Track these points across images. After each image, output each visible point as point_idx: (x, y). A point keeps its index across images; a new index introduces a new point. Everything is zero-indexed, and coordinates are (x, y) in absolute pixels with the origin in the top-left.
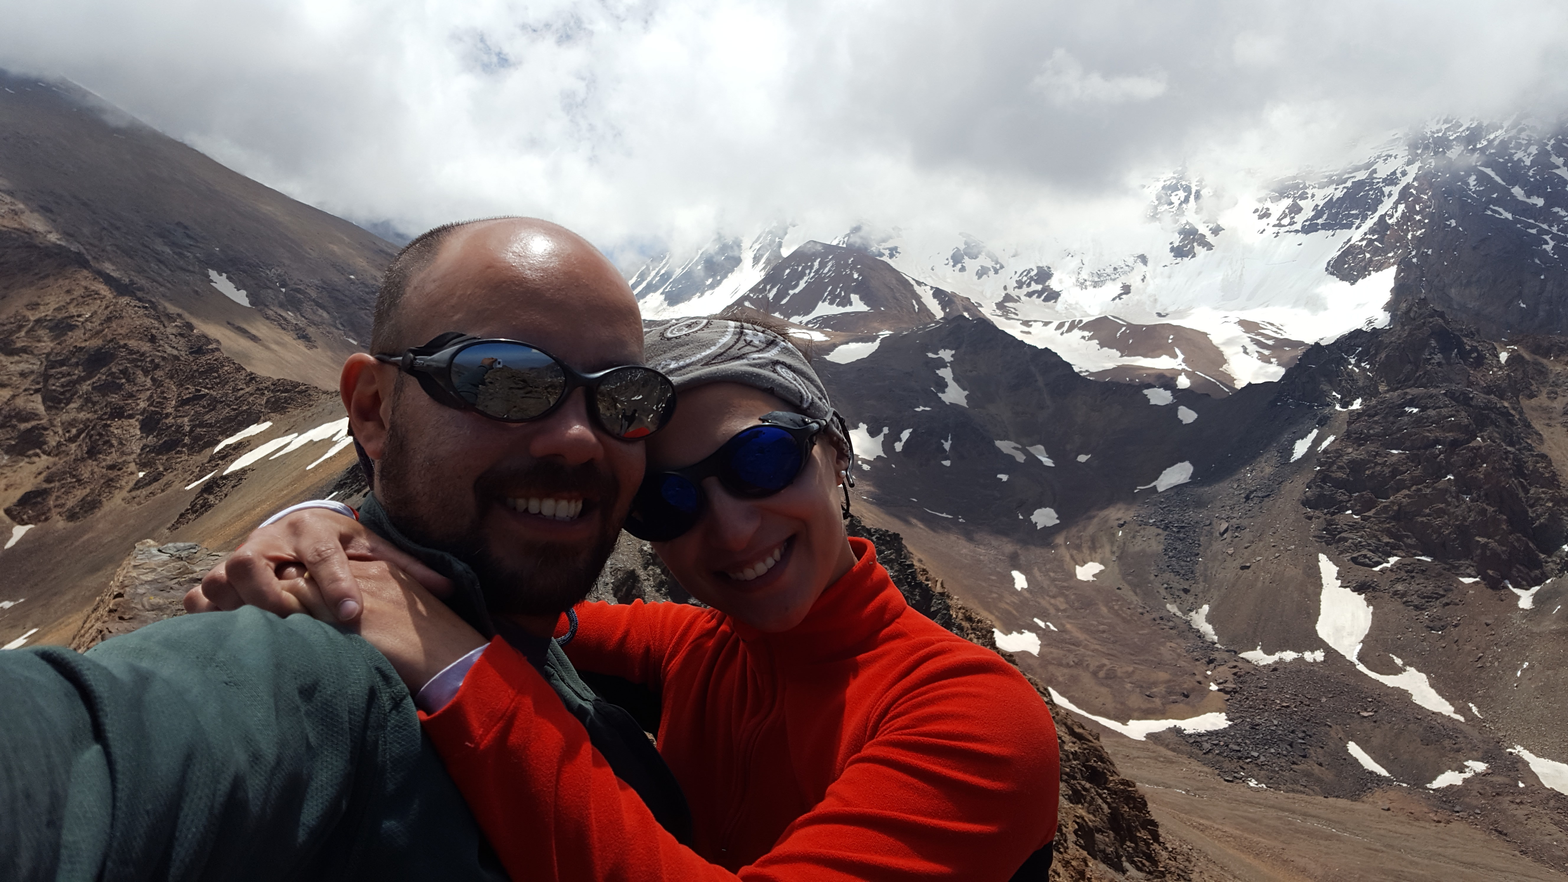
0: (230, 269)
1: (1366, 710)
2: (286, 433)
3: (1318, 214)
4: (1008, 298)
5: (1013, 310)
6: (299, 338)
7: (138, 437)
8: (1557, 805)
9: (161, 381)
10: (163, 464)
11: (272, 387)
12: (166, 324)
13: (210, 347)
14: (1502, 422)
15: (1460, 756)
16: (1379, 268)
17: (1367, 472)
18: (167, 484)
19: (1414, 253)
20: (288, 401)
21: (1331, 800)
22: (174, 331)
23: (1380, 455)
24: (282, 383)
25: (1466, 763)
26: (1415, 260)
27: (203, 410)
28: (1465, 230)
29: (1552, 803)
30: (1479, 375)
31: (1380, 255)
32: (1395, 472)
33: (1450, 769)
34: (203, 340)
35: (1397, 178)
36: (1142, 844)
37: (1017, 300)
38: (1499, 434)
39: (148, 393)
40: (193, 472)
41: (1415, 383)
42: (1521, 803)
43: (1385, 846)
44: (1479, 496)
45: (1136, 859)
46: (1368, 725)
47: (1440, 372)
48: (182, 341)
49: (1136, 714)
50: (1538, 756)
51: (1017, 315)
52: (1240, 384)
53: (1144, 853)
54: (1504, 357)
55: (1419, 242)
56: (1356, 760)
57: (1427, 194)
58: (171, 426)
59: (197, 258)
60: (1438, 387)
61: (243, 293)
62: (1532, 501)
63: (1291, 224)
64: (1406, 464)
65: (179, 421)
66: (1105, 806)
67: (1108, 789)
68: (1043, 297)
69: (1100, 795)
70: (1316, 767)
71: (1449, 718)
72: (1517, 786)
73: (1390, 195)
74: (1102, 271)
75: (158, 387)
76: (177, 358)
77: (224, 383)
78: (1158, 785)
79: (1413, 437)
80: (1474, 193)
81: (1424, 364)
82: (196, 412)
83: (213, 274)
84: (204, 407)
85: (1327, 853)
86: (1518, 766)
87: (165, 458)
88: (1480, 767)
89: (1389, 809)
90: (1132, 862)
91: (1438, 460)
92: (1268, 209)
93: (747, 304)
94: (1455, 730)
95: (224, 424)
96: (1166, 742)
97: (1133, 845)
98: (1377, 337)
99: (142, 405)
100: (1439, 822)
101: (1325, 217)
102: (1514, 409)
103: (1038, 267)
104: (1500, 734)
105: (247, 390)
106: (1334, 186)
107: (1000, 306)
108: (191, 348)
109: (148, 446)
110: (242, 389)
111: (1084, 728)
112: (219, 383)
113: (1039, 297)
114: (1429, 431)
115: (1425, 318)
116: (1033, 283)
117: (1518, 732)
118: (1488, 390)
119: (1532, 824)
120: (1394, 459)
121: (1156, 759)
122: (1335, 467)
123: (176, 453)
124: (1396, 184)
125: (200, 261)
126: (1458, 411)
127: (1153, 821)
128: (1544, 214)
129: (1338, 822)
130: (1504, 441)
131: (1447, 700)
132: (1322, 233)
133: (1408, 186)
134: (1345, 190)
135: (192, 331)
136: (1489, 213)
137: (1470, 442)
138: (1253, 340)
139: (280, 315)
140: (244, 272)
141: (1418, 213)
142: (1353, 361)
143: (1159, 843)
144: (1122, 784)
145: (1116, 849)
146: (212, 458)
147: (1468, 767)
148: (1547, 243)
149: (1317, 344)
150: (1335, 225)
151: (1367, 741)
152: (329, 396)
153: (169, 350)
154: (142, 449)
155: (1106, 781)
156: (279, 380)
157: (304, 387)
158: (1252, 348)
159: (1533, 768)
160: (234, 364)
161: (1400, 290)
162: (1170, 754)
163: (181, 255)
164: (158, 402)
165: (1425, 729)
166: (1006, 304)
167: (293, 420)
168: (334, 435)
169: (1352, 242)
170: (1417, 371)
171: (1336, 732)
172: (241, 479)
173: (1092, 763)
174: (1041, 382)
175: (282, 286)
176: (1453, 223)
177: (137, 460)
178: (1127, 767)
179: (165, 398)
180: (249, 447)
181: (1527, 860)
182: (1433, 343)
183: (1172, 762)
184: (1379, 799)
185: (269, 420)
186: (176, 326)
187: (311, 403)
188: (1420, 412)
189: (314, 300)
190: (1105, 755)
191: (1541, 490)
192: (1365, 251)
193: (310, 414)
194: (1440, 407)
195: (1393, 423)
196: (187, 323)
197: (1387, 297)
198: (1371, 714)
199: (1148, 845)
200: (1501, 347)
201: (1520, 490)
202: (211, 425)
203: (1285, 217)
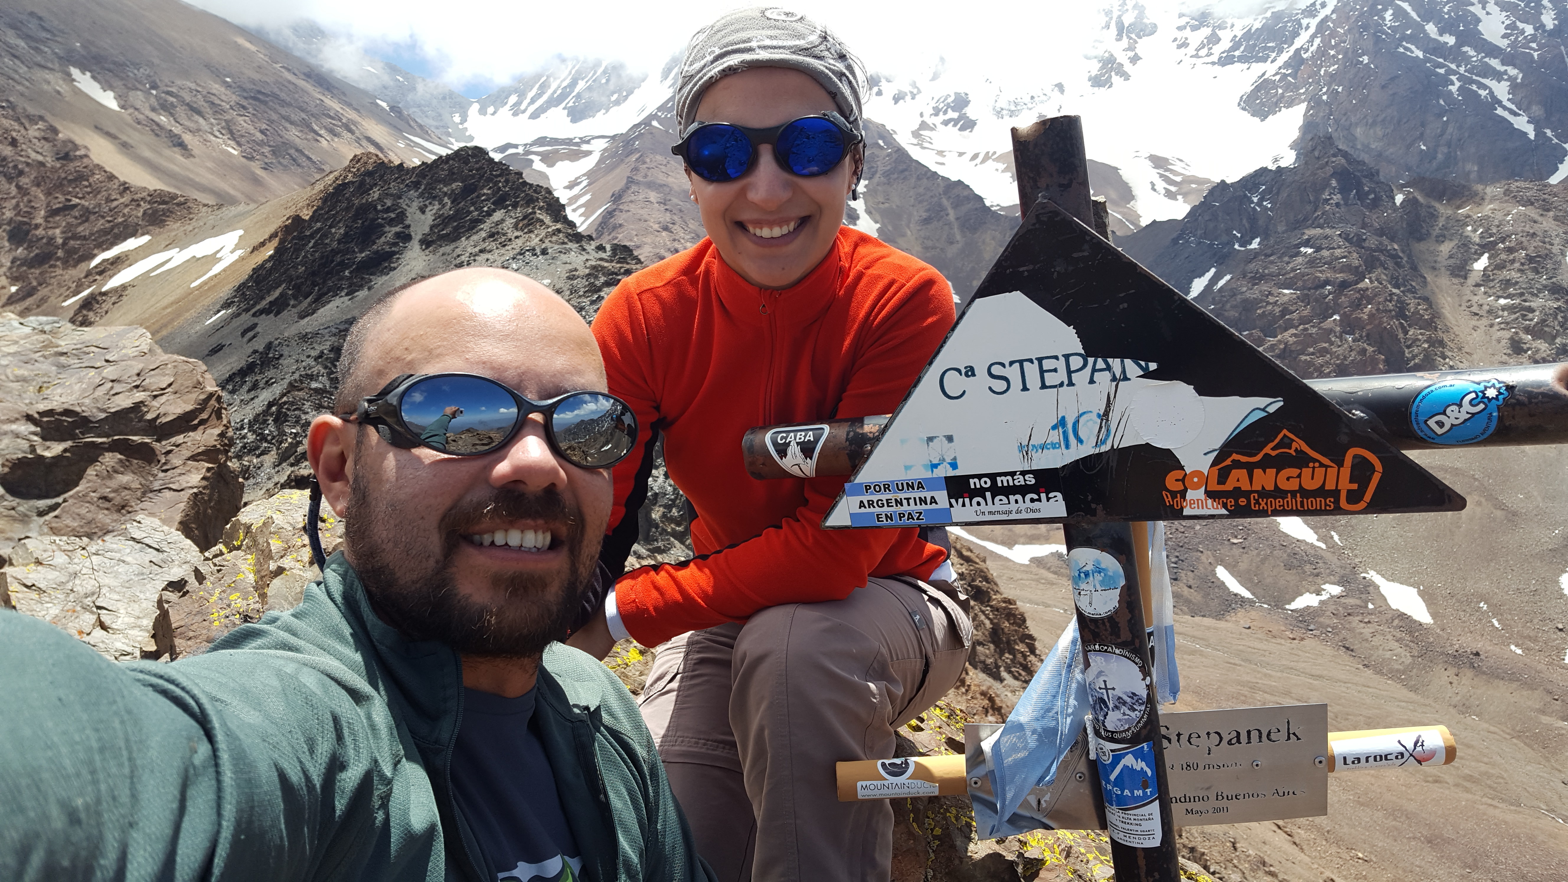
0: (94, 68)
1: (1236, 537)
2: (167, 247)
3: (1236, 46)
4: (924, 126)
5: (929, 140)
6: (174, 146)
7: (7, 249)
8: (1400, 624)
9: (27, 189)
10: (36, 278)
11: (149, 198)
12: (27, 126)
13: (78, 153)
14: (1390, 264)
15: (1319, 580)
16: (1290, 104)
17: (1258, 311)
18: (42, 299)
19: (1324, 90)
20: (168, 213)
21: (1197, 619)
22: (37, 134)
23: (1272, 295)
24: (159, 194)
25: (1323, 587)
26: (1325, 97)
27: (75, 222)
28: (1376, 67)
29: (1396, 622)
30: (1374, 217)
31: (1292, 91)
32: (1285, 311)
33: (1308, 591)
34: (70, 145)
35: (1316, 9)
36: (1019, 656)
37: (932, 128)
38: (1386, 275)
39: (14, 201)
40: (69, 288)
41: (1313, 223)
42: (1369, 622)
43: (1243, 660)
44: (1361, 336)
45: (1013, 669)
46: (1236, 551)
47: (1338, 212)
48: (47, 145)
49: (1022, 540)
50: (1388, 580)
51: (931, 143)
52: (1144, 222)
53: (1021, 665)
54: (1399, 198)
55: (1332, 78)
56: (1223, 583)
57: (1343, 28)
58: (42, 238)
59: (56, 53)
60: (1334, 227)
61: (110, 94)
62: (1410, 342)
63: (1207, 55)
64: (1296, 303)
65: (50, 232)
66: (987, 622)
67: (991, 607)
68: (959, 126)
69: (983, 612)
70: (1186, 589)
71: (1312, 545)
72: (1367, 607)
73: (1307, 28)
74: (1019, 100)
75: (25, 195)
76: (42, 164)
77: (96, 192)
78: (1038, 604)
79: (1306, 278)
80: (1389, 28)
81: (1323, 204)
82: (68, 223)
83: (75, 72)
84: (76, 218)
85: (1189, 667)
86: (1368, 589)
87: (38, 271)
88: (1336, 590)
89: (1249, 628)
90: (1010, 672)
91: (1327, 300)
92: (1186, 39)
93: (655, 123)
94: (1316, 556)
95: (100, 237)
96: (1048, 565)
97: (1011, 657)
98: (1281, 176)
99: (8, 214)
100: (1294, 639)
101: (1242, 48)
102: (1403, 252)
103: (955, 93)
104: (1357, 560)
105: (122, 200)
106: (1254, 17)
107: (916, 134)
108: (58, 154)
109: (19, 259)
110: (116, 200)
111: (971, 551)
112: (91, 192)
113: (955, 125)
114: (1321, 272)
115: (1328, 157)
116: (949, 110)
117: (1373, 558)
118: (1381, 232)
119: (1376, 641)
120: (1286, 299)
121: (1037, 581)
122: (1228, 306)
123: (51, 266)
124: (1315, 16)
125: (60, 58)
126: (1350, 252)
127: (1031, 635)
128: (1454, 54)
129: (1201, 639)
130: (1390, 283)
131: (1312, 528)
132: (1238, 66)
133: (1326, 19)
134: (1264, 21)
135: (57, 135)
136: (1401, 50)
137: (1358, 283)
138: (1161, 176)
139: (153, 120)
140: (110, 71)
141: (1332, 48)
142: (1255, 200)
143: (1036, 655)
144: (1004, 602)
145: (996, 660)
146: (88, 274)
147: (1324, 590)
148: (1453, 84)
149: (1223, 182)
150: (1251, 58)
151: (1235, 566)
152: (210, 209)
153: (33, 155)
154: (13, 262)
155: (990, 599)
156: (155, 191)
157: (182, 199)
158: (1161, 185)
159: (1383, 590)
160: (105, 171)
161: (1308, 127)
162: (1051, 576)
163: (37, 49)
164: (25, 212)
165: (1289, 555)
166: (921, 132)
167: (173, 234)
168: (218, 252)
169: (1266, 77)
170: (1315, 211)
171: (1206, 558)
172: (121, 296)
173: (977, 583)
174: (952, 215)
175: (153, 88)
176: (1365, 59)
177: (8, 274)
178: (1011, 588)
179: (33, 207)
180: (127, 262)
181: (1369, 672)
182: (1334, 183)
183: (1053, 584)
184: (1241, 618)
185: (147, 233)
186: (39, 129)
187: (191, 216)
188: (1314, 252)
189: (188, 104)
190: (990, 576)
191: (1419, 332)
192: (1277, 86)
193: (191, 228)
194: (1334, 248)
195: (1288, 263)
196: (51, 126)
197: (1295, 134)
198: (1241, 541)
199: (1025, 657)
200: (1398, 189)
201: (1400, 330)
202: (85, 238)
203: (1203, 47)
